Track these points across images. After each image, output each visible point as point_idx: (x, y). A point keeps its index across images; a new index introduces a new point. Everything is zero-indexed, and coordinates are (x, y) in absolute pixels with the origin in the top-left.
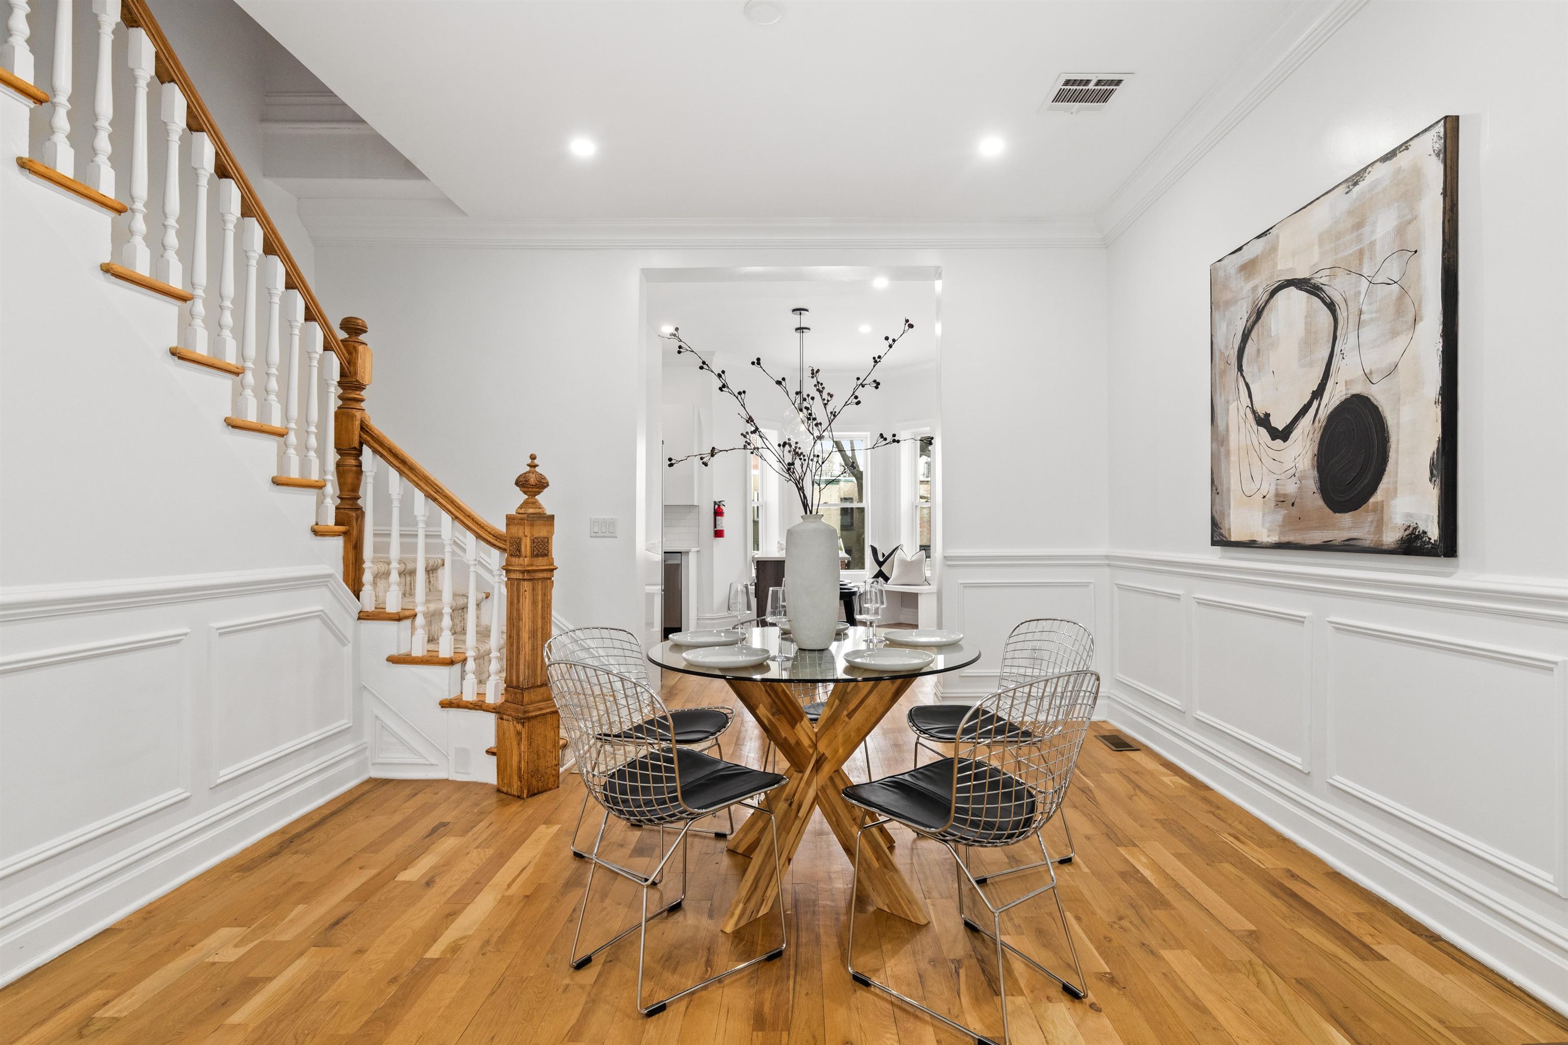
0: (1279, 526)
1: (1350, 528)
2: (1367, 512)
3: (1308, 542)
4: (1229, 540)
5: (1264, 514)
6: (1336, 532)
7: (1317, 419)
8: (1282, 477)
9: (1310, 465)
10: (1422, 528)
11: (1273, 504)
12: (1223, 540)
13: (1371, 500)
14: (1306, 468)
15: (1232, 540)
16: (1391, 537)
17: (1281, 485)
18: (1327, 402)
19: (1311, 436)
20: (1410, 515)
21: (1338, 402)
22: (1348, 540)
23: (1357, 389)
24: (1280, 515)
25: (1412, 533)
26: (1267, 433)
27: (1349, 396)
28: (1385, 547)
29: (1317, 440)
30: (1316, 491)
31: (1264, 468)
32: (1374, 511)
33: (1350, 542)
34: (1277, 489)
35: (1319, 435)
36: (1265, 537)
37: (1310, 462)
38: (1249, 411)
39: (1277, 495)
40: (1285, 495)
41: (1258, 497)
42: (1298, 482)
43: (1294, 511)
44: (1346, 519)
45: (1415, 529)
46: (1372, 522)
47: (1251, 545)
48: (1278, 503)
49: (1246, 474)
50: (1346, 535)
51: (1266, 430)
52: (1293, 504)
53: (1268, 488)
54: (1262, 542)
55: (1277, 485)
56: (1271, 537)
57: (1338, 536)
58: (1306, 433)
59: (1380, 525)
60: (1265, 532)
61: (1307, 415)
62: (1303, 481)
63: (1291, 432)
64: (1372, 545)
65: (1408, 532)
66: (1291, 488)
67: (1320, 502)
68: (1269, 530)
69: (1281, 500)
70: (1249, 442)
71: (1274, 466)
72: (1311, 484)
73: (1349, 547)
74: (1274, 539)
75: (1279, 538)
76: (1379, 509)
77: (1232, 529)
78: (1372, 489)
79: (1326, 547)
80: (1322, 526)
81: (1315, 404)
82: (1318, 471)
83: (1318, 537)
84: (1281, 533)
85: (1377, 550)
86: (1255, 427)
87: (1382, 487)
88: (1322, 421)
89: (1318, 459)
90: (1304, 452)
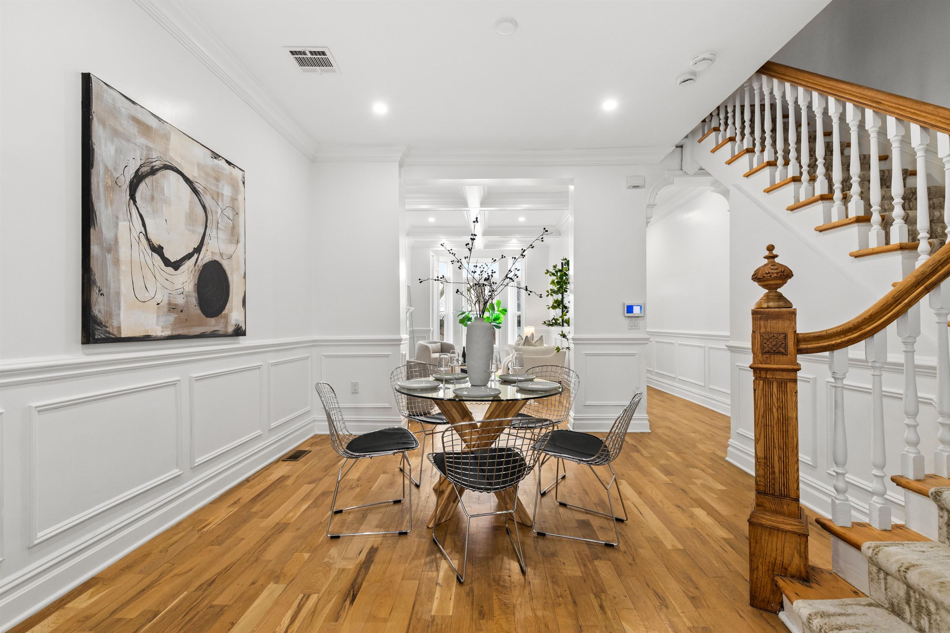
0: (172, 324)
1: (214, 326)
2: (221, 317)
3: (192, 334)
4: (118, 336)
5: (158, 317)
6: (208, 327)
7: (197, 264)
8: (174, 292)
9: (193, 289)
10: (240, 325)
11: (166, 310)
12: (111, 338)
13: (223, 313)
14: (191, 290)
15: (122, 336)
16: (231, 329)
17: (172, 298)
18: (202, 257)
19: (193, 273)
20: (236, 320)
21: (208, 261)
22: (214, 331)
23: (217, 258)
24: (172, 318)
25: (238, 327)
26: (161, 260)
27: (213, 260)
28: (228, 334)
29: (197, 277)
30: (196, 305)
31: (158, 283)
32: (224, 317)
33: (215, 332)
34: (169, 300)
35: (198, 274)
36: (159, 332)
37: (193, 288)
38: (142, 236)
39: (169, 304)
40: (176, 305)
41: (153, 303)
42: (185, 298)
43: (183, 315)
44: (212, 321)
45: (238, 325)
46: (224, 322)
47: (147, 339)
48: (171, 309)
49: (139, 284)
50: (213, 329)
51: (159, 257)
52: (182, 311)
53: (162, 297)
54: (156, 336)
55: (169, 297)
56: (165, 333)
57: (208, 329)
58: (190, 270)
59: (226, 324)
60: (159, 328)
61: (191, 259)
62: (188, 298)
63: (180, 266)
64: (224, 333)
65: (236, 327)
66: (180, 301)
67: (199, 312)
68: (163, 328)
69: (172, 308)
70: (143, 261)
71: (166, 284)
72: (194, 300)
73: (214, 335)
74: (168, 333)
75: (172, 332)
76: (226, 317)
77: (122, 328)
78: (223, 307)
79: (202, 336)
80: (200, 325)
81: (196, 256)
82: (198, 294)
83: (198, 330)
84: (173, 329)
85: (226, 335)
86: (150, 252)
87: (227, 307)
88: (200, 266)
89: (197, 287)
90: (189, 281)
